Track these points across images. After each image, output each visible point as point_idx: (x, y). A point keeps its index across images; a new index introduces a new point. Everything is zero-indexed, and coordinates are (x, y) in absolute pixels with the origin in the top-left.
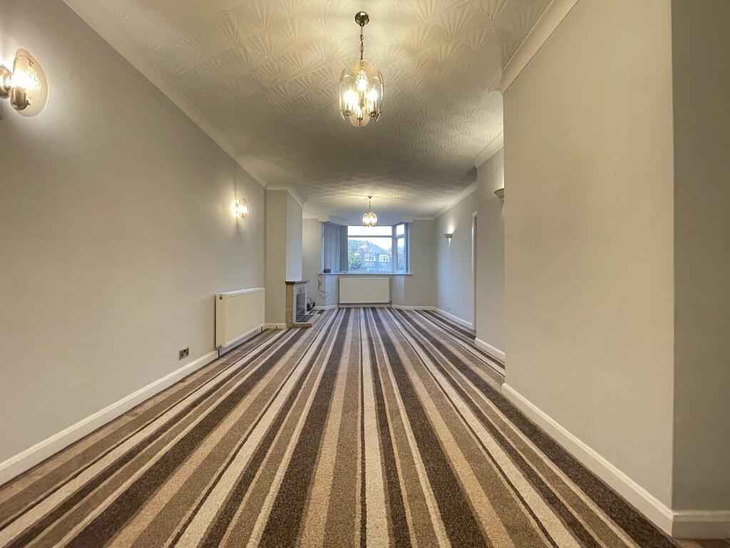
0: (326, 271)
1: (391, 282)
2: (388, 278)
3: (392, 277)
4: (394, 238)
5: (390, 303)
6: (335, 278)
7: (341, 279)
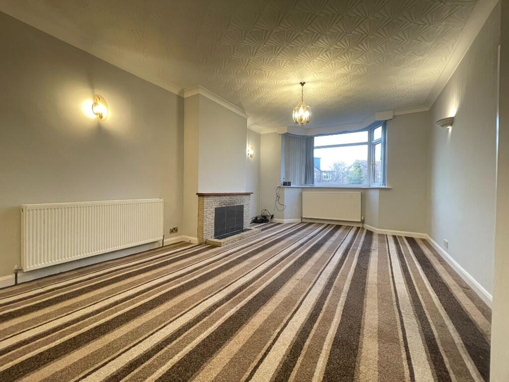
0: (287, 184)
1: (364, 198)
2: (359, 193)
3: (364, 193)
4: (371, 145)
5: (363, 222)
6: (297, 191)
7: (303, 192)
